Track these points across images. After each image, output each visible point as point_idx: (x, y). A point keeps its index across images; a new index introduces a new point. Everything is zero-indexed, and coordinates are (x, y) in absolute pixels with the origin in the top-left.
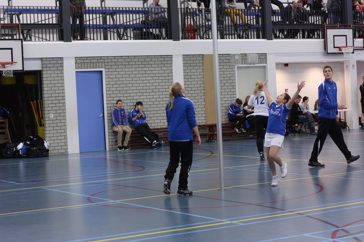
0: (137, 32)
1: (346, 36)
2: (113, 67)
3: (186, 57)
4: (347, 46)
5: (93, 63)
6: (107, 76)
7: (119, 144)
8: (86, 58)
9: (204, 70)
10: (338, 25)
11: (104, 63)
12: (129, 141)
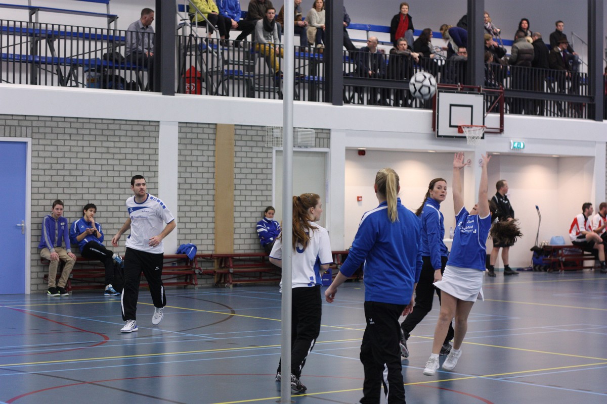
0: (95, 74)
2: (48, 136)
3: (184, 127)
4: (474, 124)
5: (10, 126)
6: (36, 154)
7: (51, 282)
9: (216, 152)
11: (31, 128)
12: (69, 278)
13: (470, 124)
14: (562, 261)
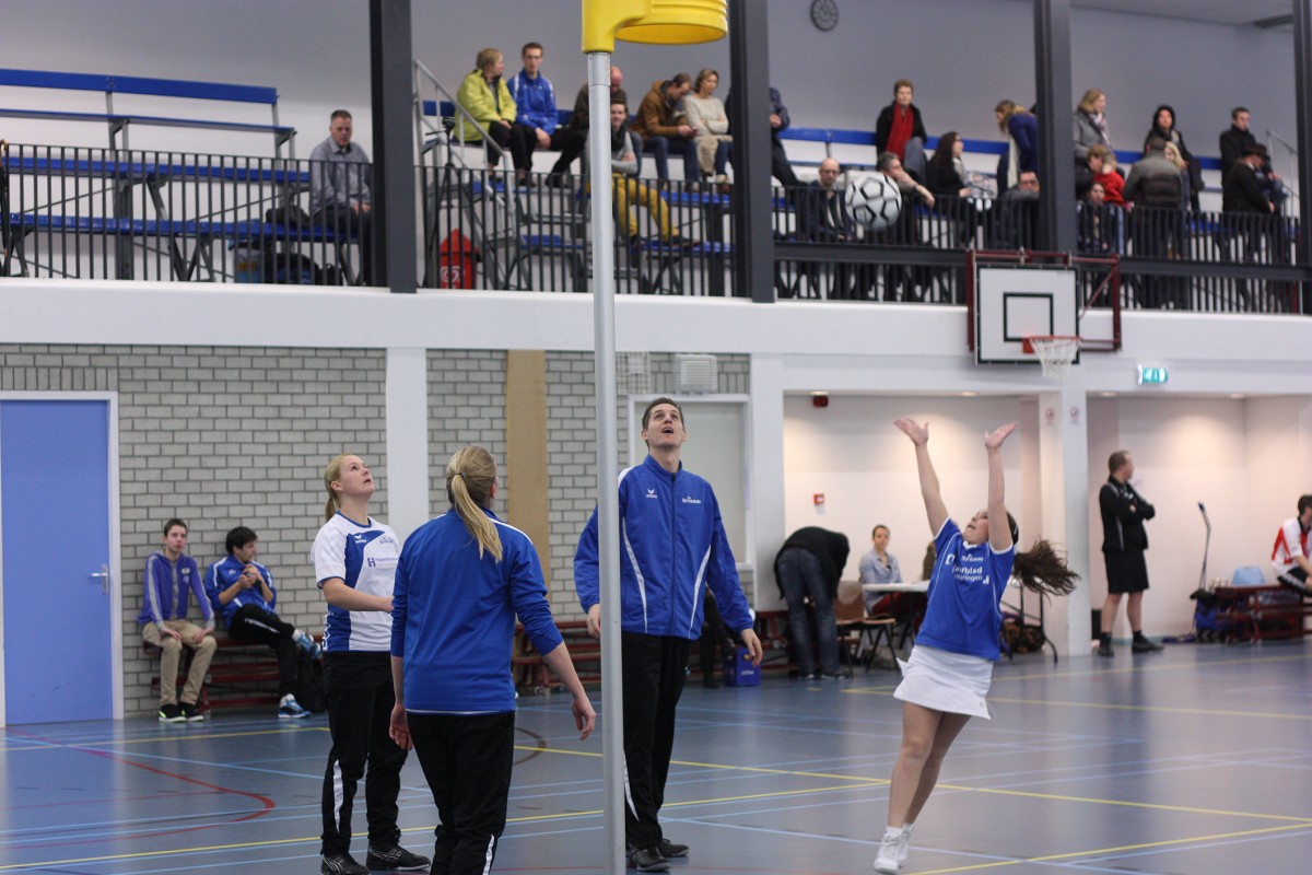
0: (249, 253)
1: (1050, 296)
2: (152, 387)
3: (441, 360)
4: (1056, 333)
5: (72, 368)
6: (127, 425)
7: (167, 693)
8: (45, 349)
9: (507, 409)
11: (115, 371)
12: (204, 684)
13: (1047, 333)
14: (1257, 620)
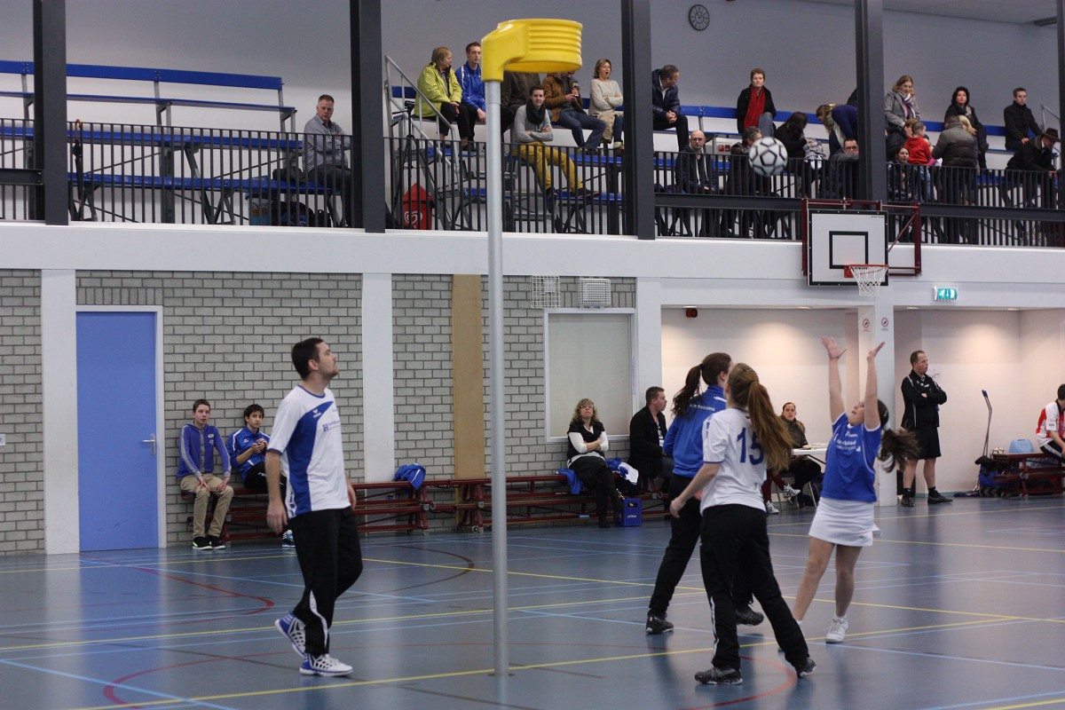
0: (259, 201)
1: (866, 234)
2: (188, 302)
3: (402, 281)
4: (870, 263)
5: (129, 288)
6: (170, 330)
7: (198, 529)
8: (109, 275)
9: (452, 319)
10: (844, 202)
11: (161, 290)
12: (225, 522)
13: (863, 262)
14: (1024, 479)
